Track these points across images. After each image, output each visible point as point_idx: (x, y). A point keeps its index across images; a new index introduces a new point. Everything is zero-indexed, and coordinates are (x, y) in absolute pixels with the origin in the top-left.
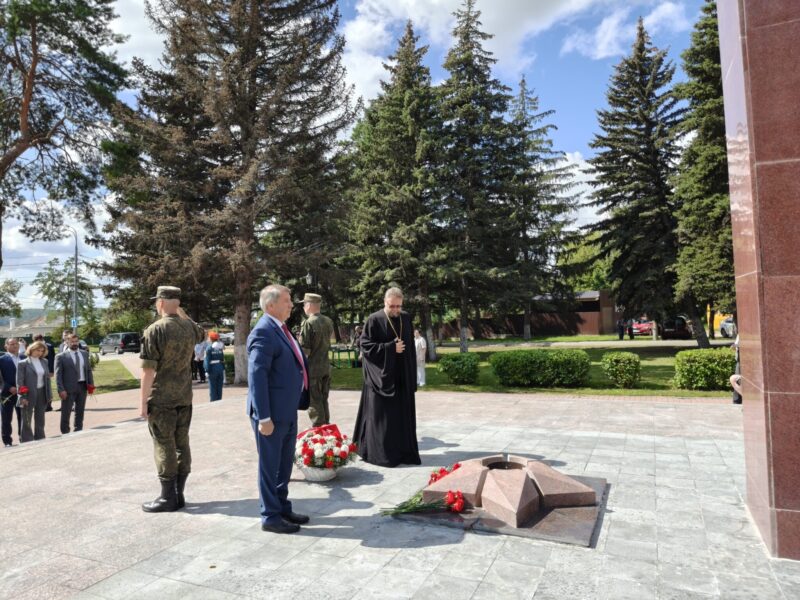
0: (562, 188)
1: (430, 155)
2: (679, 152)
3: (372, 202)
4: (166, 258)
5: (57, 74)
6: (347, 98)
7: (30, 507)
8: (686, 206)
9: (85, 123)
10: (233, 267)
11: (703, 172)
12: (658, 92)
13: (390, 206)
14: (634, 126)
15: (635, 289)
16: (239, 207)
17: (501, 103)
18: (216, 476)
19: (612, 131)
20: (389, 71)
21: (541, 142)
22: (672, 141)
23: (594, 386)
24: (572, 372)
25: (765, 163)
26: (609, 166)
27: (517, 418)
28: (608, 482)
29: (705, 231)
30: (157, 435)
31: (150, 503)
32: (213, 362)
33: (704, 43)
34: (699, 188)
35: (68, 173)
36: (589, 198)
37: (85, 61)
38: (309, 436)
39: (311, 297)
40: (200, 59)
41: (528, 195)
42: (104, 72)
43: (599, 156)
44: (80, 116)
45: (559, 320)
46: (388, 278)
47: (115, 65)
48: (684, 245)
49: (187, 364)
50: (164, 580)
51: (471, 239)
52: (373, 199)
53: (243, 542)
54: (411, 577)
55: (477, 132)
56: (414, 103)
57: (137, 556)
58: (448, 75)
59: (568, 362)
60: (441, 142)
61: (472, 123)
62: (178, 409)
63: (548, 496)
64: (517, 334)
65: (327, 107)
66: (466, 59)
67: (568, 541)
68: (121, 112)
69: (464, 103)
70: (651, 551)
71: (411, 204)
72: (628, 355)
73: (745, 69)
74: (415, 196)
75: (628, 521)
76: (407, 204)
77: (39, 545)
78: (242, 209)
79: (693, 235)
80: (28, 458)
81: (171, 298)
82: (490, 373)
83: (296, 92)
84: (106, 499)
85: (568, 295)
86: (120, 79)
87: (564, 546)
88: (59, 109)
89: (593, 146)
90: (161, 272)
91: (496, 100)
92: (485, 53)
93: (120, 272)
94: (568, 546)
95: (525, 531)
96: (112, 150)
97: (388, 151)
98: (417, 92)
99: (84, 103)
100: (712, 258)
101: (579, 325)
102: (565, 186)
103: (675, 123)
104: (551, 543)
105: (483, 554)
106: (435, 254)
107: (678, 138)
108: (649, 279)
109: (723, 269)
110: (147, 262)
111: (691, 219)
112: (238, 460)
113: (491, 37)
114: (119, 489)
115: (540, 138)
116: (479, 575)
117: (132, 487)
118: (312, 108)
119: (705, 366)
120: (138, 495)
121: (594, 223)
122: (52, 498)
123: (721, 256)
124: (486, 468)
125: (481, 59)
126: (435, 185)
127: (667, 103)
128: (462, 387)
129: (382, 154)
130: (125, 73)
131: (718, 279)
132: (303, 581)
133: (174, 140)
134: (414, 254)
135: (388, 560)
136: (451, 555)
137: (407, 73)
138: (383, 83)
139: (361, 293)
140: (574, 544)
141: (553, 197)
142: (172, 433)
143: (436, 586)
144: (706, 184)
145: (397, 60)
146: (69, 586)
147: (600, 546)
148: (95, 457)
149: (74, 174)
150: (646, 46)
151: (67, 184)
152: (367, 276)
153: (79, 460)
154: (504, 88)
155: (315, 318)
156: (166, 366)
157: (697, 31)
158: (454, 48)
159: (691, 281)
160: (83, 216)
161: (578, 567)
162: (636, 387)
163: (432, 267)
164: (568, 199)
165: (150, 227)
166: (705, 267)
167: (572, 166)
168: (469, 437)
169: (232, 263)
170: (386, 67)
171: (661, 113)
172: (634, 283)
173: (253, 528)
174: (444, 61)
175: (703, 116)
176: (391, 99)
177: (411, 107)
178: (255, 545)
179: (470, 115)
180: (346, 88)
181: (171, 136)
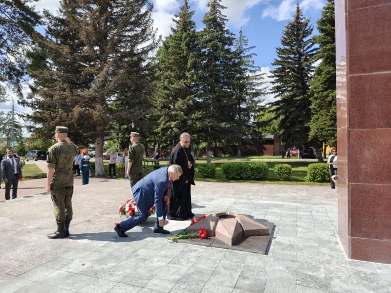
0: (258, 84)
1: (195, 66)
2: (313, 69)
4: (60, 113)
6: (154, 35)
8: (316, 95)
9: (18, 42)
10: (95, 118)
11: (324, 79)
12: (305, 40)
13: (174, 90)
14: (293, 56)
15: (291, 134)
16: (98, 88)
17: (230, 41)
18: (85, 221)
19: (283, 58)
20: (175, 23)
21: (249, 61)
22: (310, 63)
23: (270, 180)
24: (260, 173)
25: (353, 75)
26: (281, 75)
27: (233, 194)
28: (275, 224)
29: (324, 108)
30: (55, 201)
31: (51, 234)
32: (84, 165)
33: (327, 16)
34: (322, 87)
35: (9, 68)
36: (271, 90)
37: (18, 10)
38: (132, 202)
39: (134, 134)
40: (78, 12)
41: (242, 87)
42: (28, 16)
43: (276, 69)
44: (15, 38)
45: (254, 148)
46: (172, 126)
47: (34, 12)
48: (314, 114)
49: (71, 166)
50: (59, 271)
51: (213, 108)
52: (166, 87)
53: (98, 253)
54: (181, 269)
55: (218, 55)
56: (187, 39)
57: (45, 260)
58: (204, 26)
59: (258, 168)
60: (200, 60)
61: (216, 50)
62: (66, 188)
63: (247, 231)
64: (234, 154)
65: (144, 40)
66: (213, 19)
67: (255, 252)
68: (37, 37)
69: (212, 40)
70: (293, 256)
71: (185, 90)
72: (286, 165)
73: (346, 29)
74: (187, 86)
75: (283, 242)
76: (183, 90)
78: (100, 89)
79: (318, 109)
81: (63, 132)
82: (221, 173)
83: (128, 31)
84: (29, 232)
85: (259, 136)
86: (36, 20)
87: (253, 254)
88: (4, 34)
89: (273, 65)
90: (57, 119)
91: (228, 40)
92: (223, 16)
93: (36, 119)
94: (255, 254)
95: (236, 247)
96: (32, 57)
97: (174, 63)
98: (189, 34)
99: (17, 32)
100: (326, 120)
101: (264, 151)
102: (260, 83)
103: (312, 55)
104: (247, 252)
105: (215, 258)
106: (196, 114)
107: (313, 62)
108: (297, 129)
109: (331, 125)
110: (50, 115)
111: (318, 101)
112: (96, 213)
113: (226, 8)
114: (36, 227)
115: (248, 59)
116: (213, 268)
117: (43, 226)
118: (136, 40)
119: (321, 171)
120: (45, 230)
121: (273, 102)
123: (331, 120)
124: (218, 218)
125: (221, 19)
126: (197, 81)
127: (309, 45)
128: (207, 179)
129: (171, 64)
130: (40, 17)
131: (329, 130)
132: (128, 271)
133: (64, 52)
134: (186, 115)
135: (170, 261)
136: (200, 258)
137: (184, 24)
138: (172, 29)
139: (159, 133)
140: (258, 253)
141: (253, 89)
142: (63, 200)
143: (193, 273)
144: (325, 85)
145: (179, 17)
146: (10, 275)
147: (270, 254)
148: (23, 211)
149: (12, 68)
150: (300, 16)
151: (8, 73)
152: (162, 125)
153: (15, 213)
154: (232, 34)
155: (136, 144)
156: (60, 166)
157: (324, 10)
158: (208, 12)
160: (16, 90)
161: (260, 263)
162: (289, 180)
163: (194, 121)
164: (261, 90)
165: (52, 96)
166: (323, 125)
167: (263, 74)
168: (210, 203)
169: (94, 116)
170: (174, 20)
171: (306, 50)
172: (290, 131)
173: (104, 246)
174: (203, 19)
175: (325, 52)
176: (176, 37)
177: (185, 41)
178: (105, 255)
179: (215, 47)
180: (153, 30)
181: (63, 50)
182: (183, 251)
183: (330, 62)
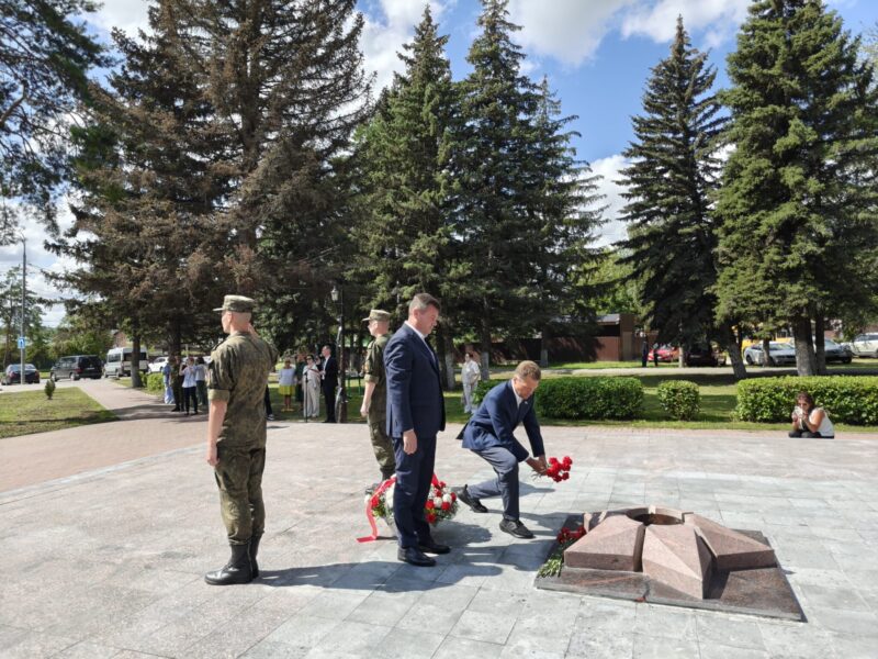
0: (584, 200)
2: (719, 166)
3: (387, 209)
5: (14, 45)
6: (368, 88)
7: (49, 580)
8: (729, 223)
9: (48, 108)
10: (237, 280)
11: (748, 187)
12: (698, 99)
13: (407, 214)
14: (670, 136)
15: (670, 313)
16: (243, 210)
17: (530, 103)
19: (648, 139)
20: (403, 62)
21: (563, 150)
22: (711, 152)
23: (649, 419)
24: (625, 403)
26: (642, 178)
27: (599, 456)
28: (764, 535)
29: (747, 251)
30: (227, 486)
31: (215, 573)
33: (750, 46)
34: (744, 204)
35: (24, 165)
36: (622, 212)
37: (47, 31)
39: (379, 314)
40: (193, 34)
41: (556, 209)
42: (71, 46)
43: (633, 166)
44: (40, 98)
45: (576, 345)
47: (83, 38)
48: (724, 266)
51: (495, 254)
52: (389, 206)
55: (504, 135)
56: (435, 99)
58: (472, 69)
60: (465, 144)
61: (499, 123)
62: (253, 452)
63: (721, 557)
65: (342, 98)
66: (492, 52)
67: (774, 614)
69: (490, 101)
71: (432, 213)
72: (685, 384)
74: (436, 204)
75: (820, 585)
76: (427, 213)
77: (85, 638)
78: (248, 212)
79: (734, 255)
80: (18, 512)
81: (243, 311)
83: (310, 77)
84: (148, 567)
85: (590, 318)
86: (89, 55)
87: (768, 620)
88: (13, 87)
89: (628, 155)
90: (145, 284)
91: (526, 99)
92: (514, 46)
93: (84, 283)
94: (774, 621)
95: (711, 603)
96: (84, 137)
97: (406, 152)
98: (439, 87)
99: (45, 82)
100: (756, 280)
101: (598, 351)
102: (589, 198)
103: (715, 133)
104: (751, 617)
105: (679, 636)
106: (460, 269)
107: (716, 149)
108: (686, 301)
109: (767, 291)
110: (129, 272)
111: (735, 236)
113: (520, 28)
114: (160, 552)
115: (562, 145)
117: (176, 550)
119: (770, 396)
120: (189, 560)
121: (625, 239)
122: (74, 568)
123: (766, 278)
124: (641, 523)
125: (509, 53)
126: (458, 193)
127: (706, 111)
129: (396, 155)
130: (97, 48)
131: (762, 302)
133: (164, 128)
134: (435, 270)
136: (639, 638)
137: (428, 64)
138: (397, 76)
140: (781, 618)
141: (574, 211)
144: (751, 199)
145: (414, 50)
147: (811, 619)
148: (108, 510)
149: (30, 166)
150: (685, 47)
151: (23, 178)
153: (88, 514)
154: (534, 86)
156: (240, 398)
157: (742, 32)
158: (478, 39)
159: (734, 304)
160: (43, 217)
161: (806, 648)
162: (695, 419)
163: (455, 284)
164: (591, 213)
165: (138, 229)
166: (748, 289)
167: (597, 178)
169: (237, 274)
170: (401, 57)
171: (700, 122)
172: (669, 307)
173: (364, 604)
174: (468, 54)
175: (749, 126)
176: (409, 93)
177: (432, 103)
178: (382, 631)
179: (497, 115)
180: (366, 76)
181: (160, 122)
182: (581, 615)
183: (759, 149)
